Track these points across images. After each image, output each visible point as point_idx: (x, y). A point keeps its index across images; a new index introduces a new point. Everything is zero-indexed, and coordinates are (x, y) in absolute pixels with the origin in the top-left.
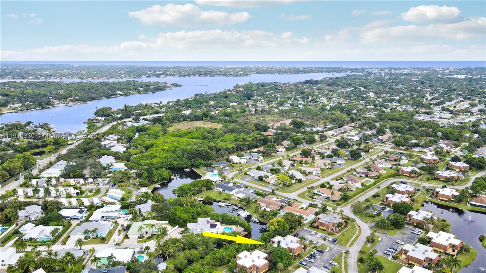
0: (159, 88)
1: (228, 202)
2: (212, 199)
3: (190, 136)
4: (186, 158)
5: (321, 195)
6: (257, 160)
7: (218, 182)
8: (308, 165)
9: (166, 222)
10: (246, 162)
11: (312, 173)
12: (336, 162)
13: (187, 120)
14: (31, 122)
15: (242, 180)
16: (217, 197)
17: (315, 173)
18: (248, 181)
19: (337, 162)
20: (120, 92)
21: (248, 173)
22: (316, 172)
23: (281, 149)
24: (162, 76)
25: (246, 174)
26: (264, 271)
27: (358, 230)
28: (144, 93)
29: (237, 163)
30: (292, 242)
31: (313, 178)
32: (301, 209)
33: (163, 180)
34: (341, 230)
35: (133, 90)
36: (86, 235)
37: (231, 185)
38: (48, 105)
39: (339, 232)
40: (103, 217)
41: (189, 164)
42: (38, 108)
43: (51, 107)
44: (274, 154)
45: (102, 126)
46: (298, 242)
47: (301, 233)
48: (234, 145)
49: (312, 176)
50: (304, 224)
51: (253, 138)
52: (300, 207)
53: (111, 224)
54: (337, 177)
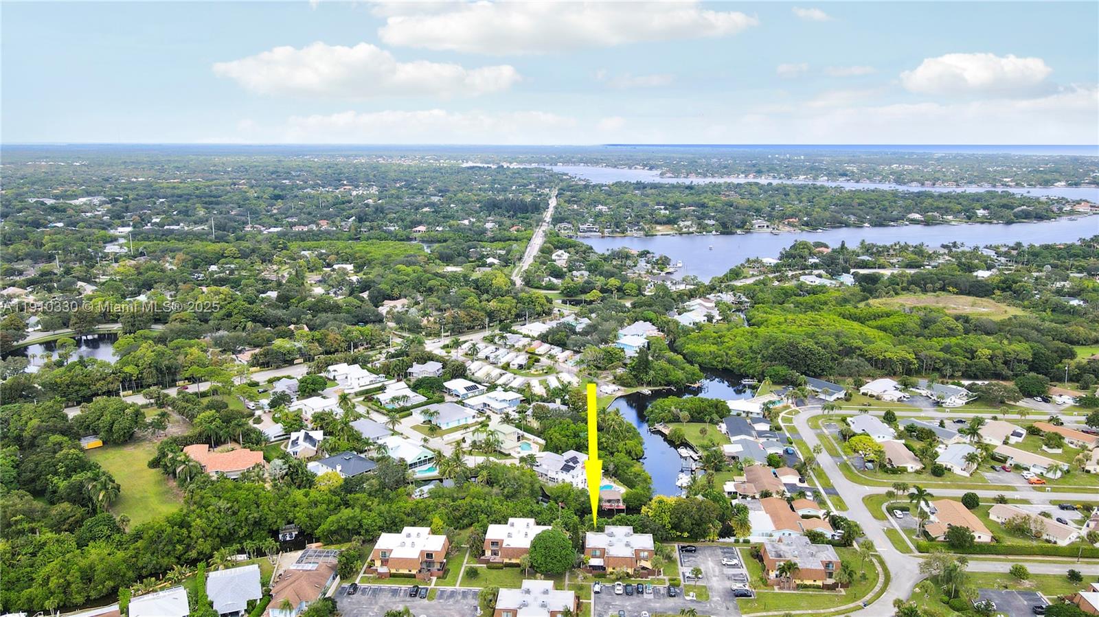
1: (701, 452)
2: (683, 438)
6: (938, 404)
7: (748, 414)
8: (1059, 451)
10: (896, 399)
11: (1027, 469)
13: (948, 291)
14: (648, 252)
15: (815, 428)
16: (697, 438)
17: (1033, 472)
18: (820, 435)
20: (917, 216)
21: (849, 419)
22: (1040, 471)
23: (1065, 399)
25: (844, 420)
26: (514, 561)
27: (843, 608)
28: (982, 223)
29: (872, 396)
30: (627, 545)
31: (1000, 481)
32: (804, 517)
33: (668, 384)
34: (798, 587)
35: (956, 214)
36: (427, 418)
37: (764, 427)
38: (738, 227)
39: (789, 588)
40: (485, 404)
41: (759, 369)
42: (714, 232)
43: (739, 231)
44: (1012, 403)
45: (753, 275)
46: (646, 554)
47: (708, 552)
48: (911, 357)
49: (1010, 478)
50: (747, 542)
51: (998, 352)
52: (805, 512)
53: (474, 417)
54: (1078, 502)
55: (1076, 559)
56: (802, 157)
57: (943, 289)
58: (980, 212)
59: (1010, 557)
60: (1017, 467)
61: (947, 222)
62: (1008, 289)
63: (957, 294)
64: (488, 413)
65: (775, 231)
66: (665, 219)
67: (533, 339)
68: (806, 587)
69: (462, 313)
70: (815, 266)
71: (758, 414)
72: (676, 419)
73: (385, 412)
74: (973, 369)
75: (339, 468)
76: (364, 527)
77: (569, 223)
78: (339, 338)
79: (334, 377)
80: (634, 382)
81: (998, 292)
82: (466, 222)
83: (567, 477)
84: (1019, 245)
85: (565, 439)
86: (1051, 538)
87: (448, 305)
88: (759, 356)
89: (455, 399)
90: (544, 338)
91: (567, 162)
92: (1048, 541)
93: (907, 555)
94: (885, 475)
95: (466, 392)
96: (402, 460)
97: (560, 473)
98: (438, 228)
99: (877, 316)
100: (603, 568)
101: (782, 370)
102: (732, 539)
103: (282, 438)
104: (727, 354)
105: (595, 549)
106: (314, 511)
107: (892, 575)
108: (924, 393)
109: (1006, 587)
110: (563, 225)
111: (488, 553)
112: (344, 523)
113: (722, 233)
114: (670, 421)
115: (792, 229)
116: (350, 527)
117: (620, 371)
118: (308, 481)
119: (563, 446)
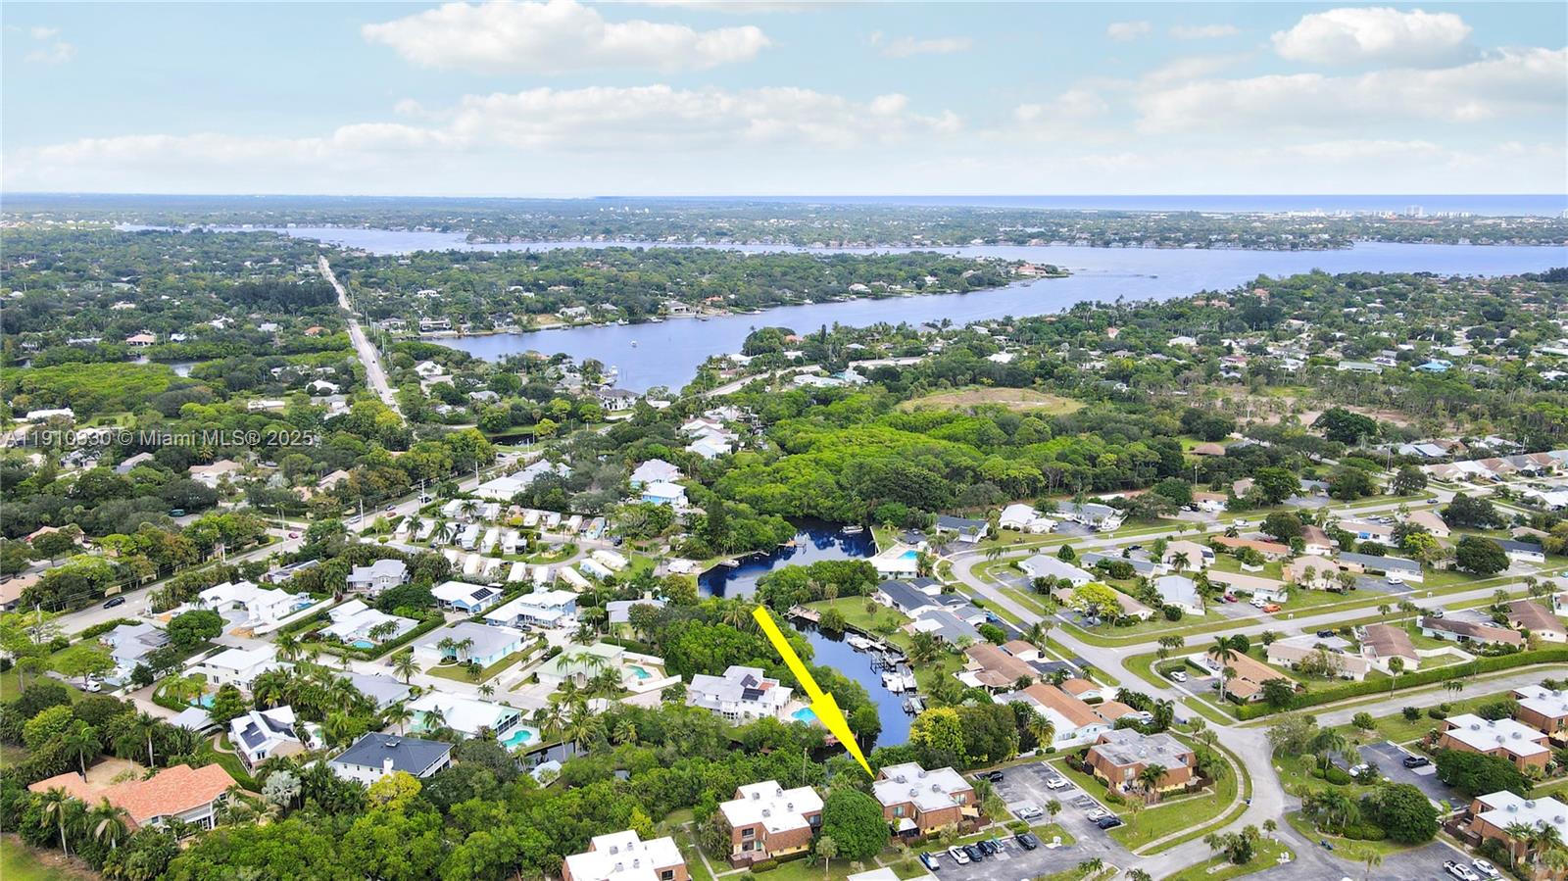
0: (989, 279)
1: (883, 639)
2: (839, 622)
3: (946, 430)
4: (860, 493)
5: (1209, 674)
6: (1093, 529)
7: (906, 576)
8: (1261, 568)
9: (660, 661)
10: (1047, 530)
11: (1251, 596)
12: (1383, 574)
13: (982, 383)
14: (565, 357)
15: (988, 581)
16: (863, 619)
17: (1259, 597)
18: (1002, 590)
19: (1388, 574)
20: (861, 287)
21: (1021, 564)
22: (1265, 596)
23: (1213, 504)
24: (1034, 241)
25: (1014, 566)
26: (788, 852)
27: (1228, 811)
28: (934, 293)
29: (1016, 529)
30: (935, 789)
31: (1238, 615)
32: (1089, 702)
33: (756, 546)
34: (1163, 796)
35: (904, 282)
36: (448, 653)
37: (933, 590)
38: (650, 312)
39: (1152, 802)
40: (521, 617)
41: (863, 511)
42: (621, 321)
43: (653, 318)
44: (1166, 517)
45: (730, 381)
46: (963, 796)
47: (1017, 776)
48: (1036, 472)
49: (1239, 608)
50: (1051, 751)
51: (1123, 456)
52: (1086, 695)
53: (523, 640)
54: (1334, 625)
55: (1389, 694)
56: (647, 210)
57: (974, 381)
58: (929, 280)
59: (1329, 706)
60: (1240, 595)
61: (899, 294)
62: (1049, 376)
63: (992, 386)
64: (536, 630)
65: (700, 315)
66: (539, 305)
67: (505, 504)
68: (1173, 793)
70: (799, 362)
71: (910, 573)
72: (817, 597)
73: (362, 654)
74: (1103, 480)
75: (388, 764)
77: (399, 318)
79: (216, 608)
80: (708, 550)
81: (1039, 381)
82: (218, 324)
83: (755, 709)
84: (1008, 320)
85: (707, 651)
86: (1347, 674)
87: (324, 464)
88: (854, 493)
89: (462, 616)
90: (525, 500)
91: (301, 222)
92: (1345, 678)
93: (1231, 727)
94: (1120, 629)
95: (477, 602)
96: (485, 730)
97: (741, 704)
98: (174, 336)
99: (937, 423)
100: (917, 831)
101: (900, 509)
102: (1032, 753)
104: (806, 494)
105: (895, 807)
107: (1241, 757)
108: (1068, 516)
109: (1357, 743)
110: (393, 321)
111: (738, 849)
113: (631, 322)
114: (808, 601)
115: (718, 311)
117: (682, 538)
118: (352, 800)
119: (709, 661)
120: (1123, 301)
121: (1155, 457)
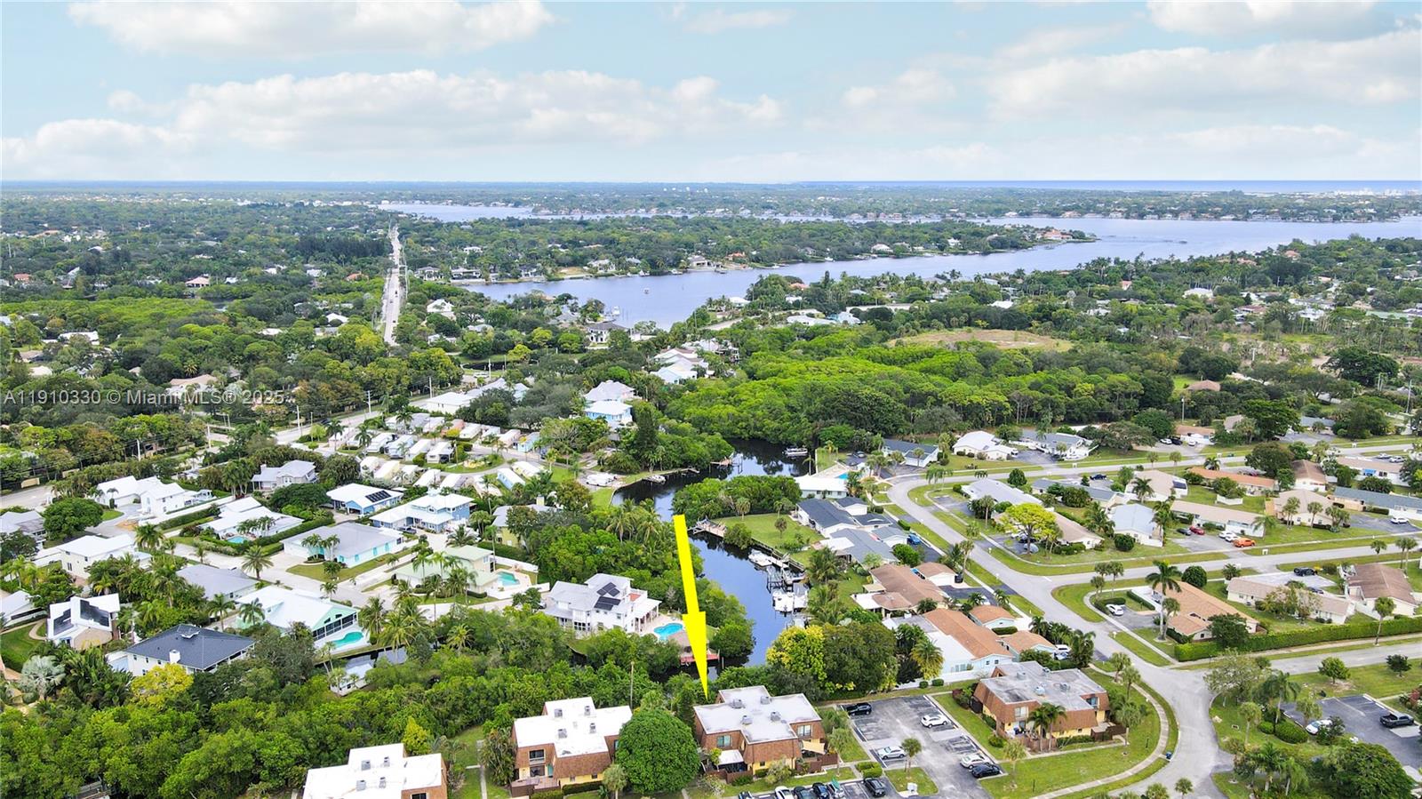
0: (1013, 242)
1: (787, 557)
3: (922, 363)
4: (809, 414)
5: (1152, 608)
6: (1056, 458)
7: (835, 496)
8: (1239, 501)
9: (533, 568)
10: (1005, 457)
11: (1221, 529)
12: (1385, 512)
13: (977, 326)
14: (569, 297)
15: (925, 504)
16: (771, 536)
17: (1231, 531)
18: (937, 514)
19: (1392, 512)
20: (884, 247)
21: (965, 489)
22: (1238, 529)
23: (1197, 438)
24: (1068, 214)
25: (957, 490)
26: (580, 780)
27: (1141, 766)
28: (956, 254)
29: (971, 456)
30: (775, 717)
31: (1202, 548)
32: (999, 632)
33: (686, 464)
34: (1060, 743)
35: (927, 244)
36: (315, 551)
37: (858, 510)
38: (673, 266)
39: (1046, 749)
40: (410, 520)
41: (808, 432)
42: (641, 273)
43: (674, 271)
44: (1141, 448)
45: (724, 320)
46: (808, 728)
47: (890, 710)
48: (1002, 399)
49: (1207, 542)
50: (938, 684)
51: (1102, 385)
52: (996, 624)
53: (399, 541)
54: (1316, 563)
55: (1373, 641)
56: (705, 190)
57: (969, 323)
58: (952, 242)
59: (1294, 650)
60: (1209, 527)
61: (920, 254)
62: (1047, 318)
63: (987, 328)
64: (420, 533)
65: (720, 269)
66: (569, 258)
67: (448, 417)
68: (1075, 740)
69: (324, 386)
70: (797, 305)
71: (839, 493)
72: (728, 512)
73: (230, 549)
74: (1077, 410)
75: (175, 657)
76: (267, 764)
77: (434, 267)
78: (109, 436)
79: (112, 501)
80: (634, 465)
81: (1035, 323)
82: (273, 271)
83: (608, 620)
84: (1020, 273)
85: (579, 558)
86: (1323, 616)
87: (290, 378)
88: (802, 415)
89: (354, 517)
90: (467, 415)
92: (1320, 621)
93: (1166, 668)
94: (1059, 558)
95: (370, 503)
96: (300, 626)
97: (594, 614)
98: (228, 280)
99: (916, 358)
100: (743, 766)
101: (847, 430)
102: (915, 684)
103: (34, 615)
104: (754, 416)
105: (722, 735)
106: (147, 748)
107: (1171, 703)
108: (1032, 445)
109: (1323, 694)
110: (427, 270)
111: (524, 774)
112: (223, 763)
113: (651, 274)
114: (719, 516)
115: (739, 266)
116: (237, 768)
117: (609, 453)
118: (116, 691)
119: (578, 570)
120: (1143, 259)
121: (1139, 388)
